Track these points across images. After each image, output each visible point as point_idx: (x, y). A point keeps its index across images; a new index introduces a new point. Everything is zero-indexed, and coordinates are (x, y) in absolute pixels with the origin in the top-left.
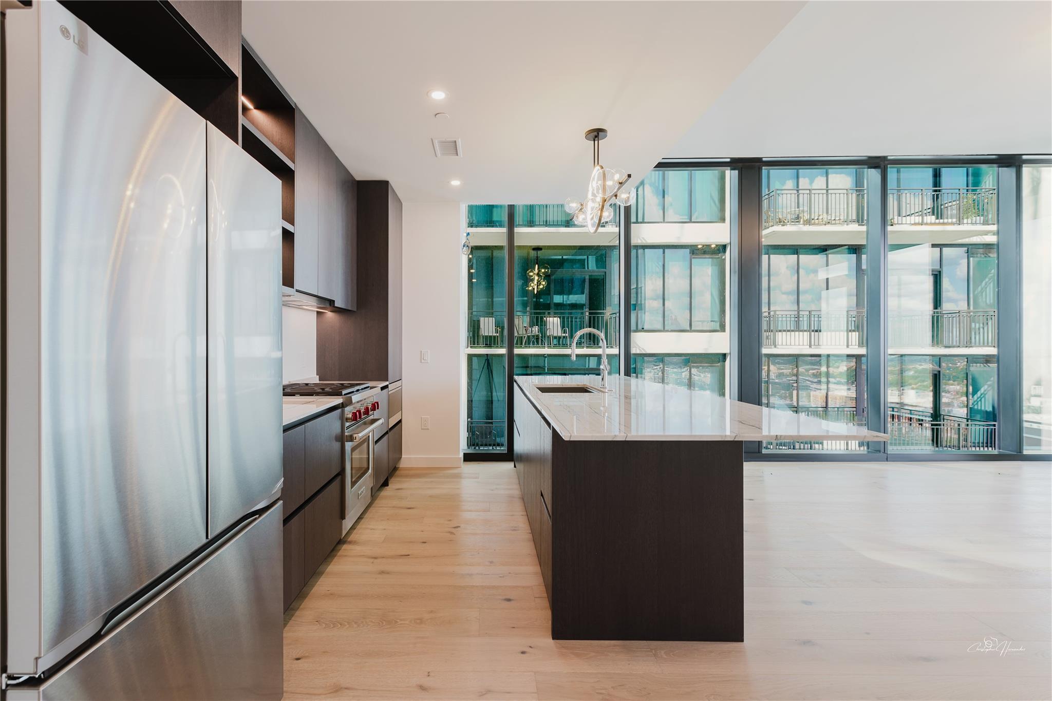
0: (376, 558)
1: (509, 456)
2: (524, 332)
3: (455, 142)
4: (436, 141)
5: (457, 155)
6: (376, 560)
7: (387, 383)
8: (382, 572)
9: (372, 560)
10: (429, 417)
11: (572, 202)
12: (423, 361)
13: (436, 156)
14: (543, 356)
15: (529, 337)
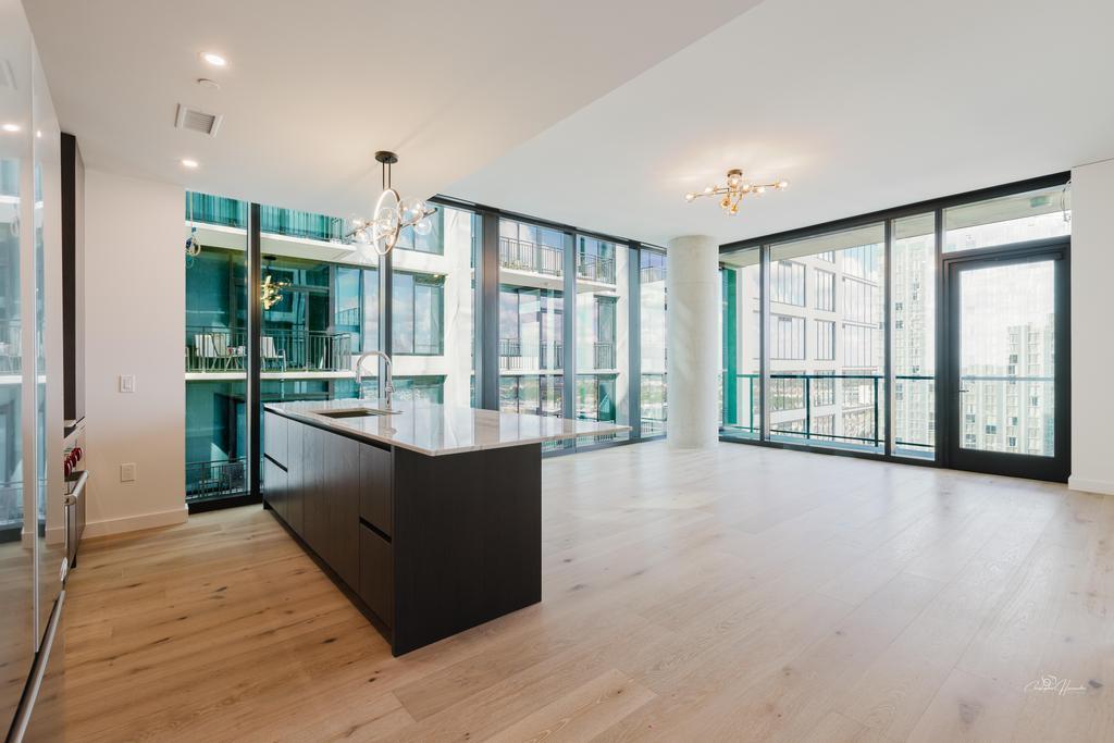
0: (113, 658)
1: (256, 496)
2: (228, 353)
3: (214, 117)
4: (185, 109)
5: (209, 132)
6: (114, 661)
7: (75, 422)
8: (136, 671)
9: (109, 662)
10: (133, 464)
11: (357, 219)
12: (123, 390)
13: (176, 125)
14: (279, 381)
15: (233, 359)
